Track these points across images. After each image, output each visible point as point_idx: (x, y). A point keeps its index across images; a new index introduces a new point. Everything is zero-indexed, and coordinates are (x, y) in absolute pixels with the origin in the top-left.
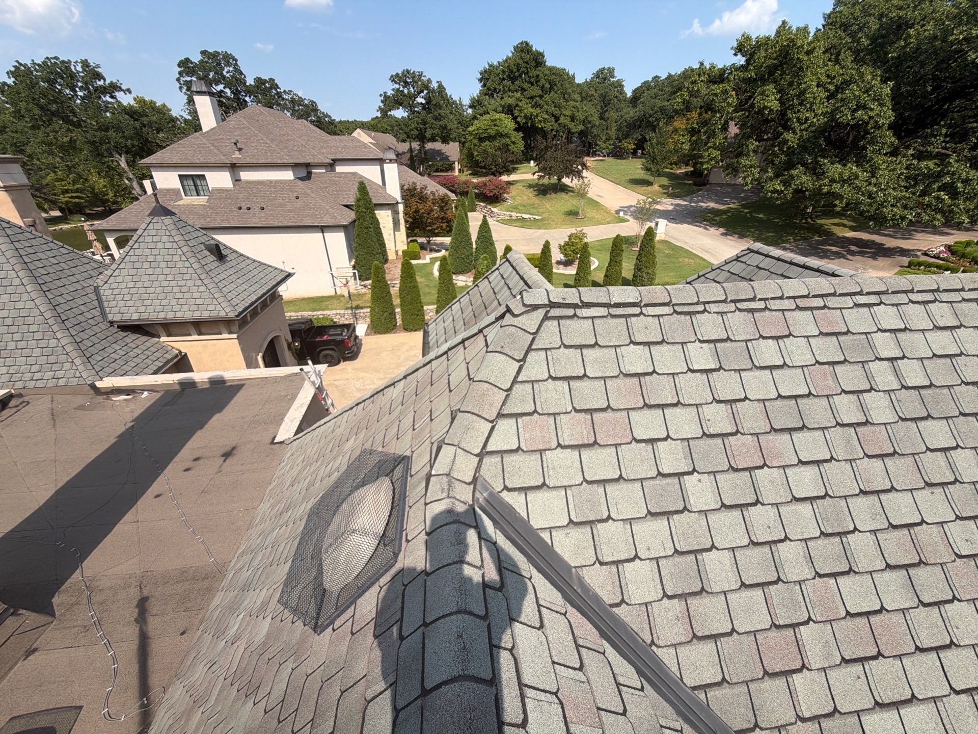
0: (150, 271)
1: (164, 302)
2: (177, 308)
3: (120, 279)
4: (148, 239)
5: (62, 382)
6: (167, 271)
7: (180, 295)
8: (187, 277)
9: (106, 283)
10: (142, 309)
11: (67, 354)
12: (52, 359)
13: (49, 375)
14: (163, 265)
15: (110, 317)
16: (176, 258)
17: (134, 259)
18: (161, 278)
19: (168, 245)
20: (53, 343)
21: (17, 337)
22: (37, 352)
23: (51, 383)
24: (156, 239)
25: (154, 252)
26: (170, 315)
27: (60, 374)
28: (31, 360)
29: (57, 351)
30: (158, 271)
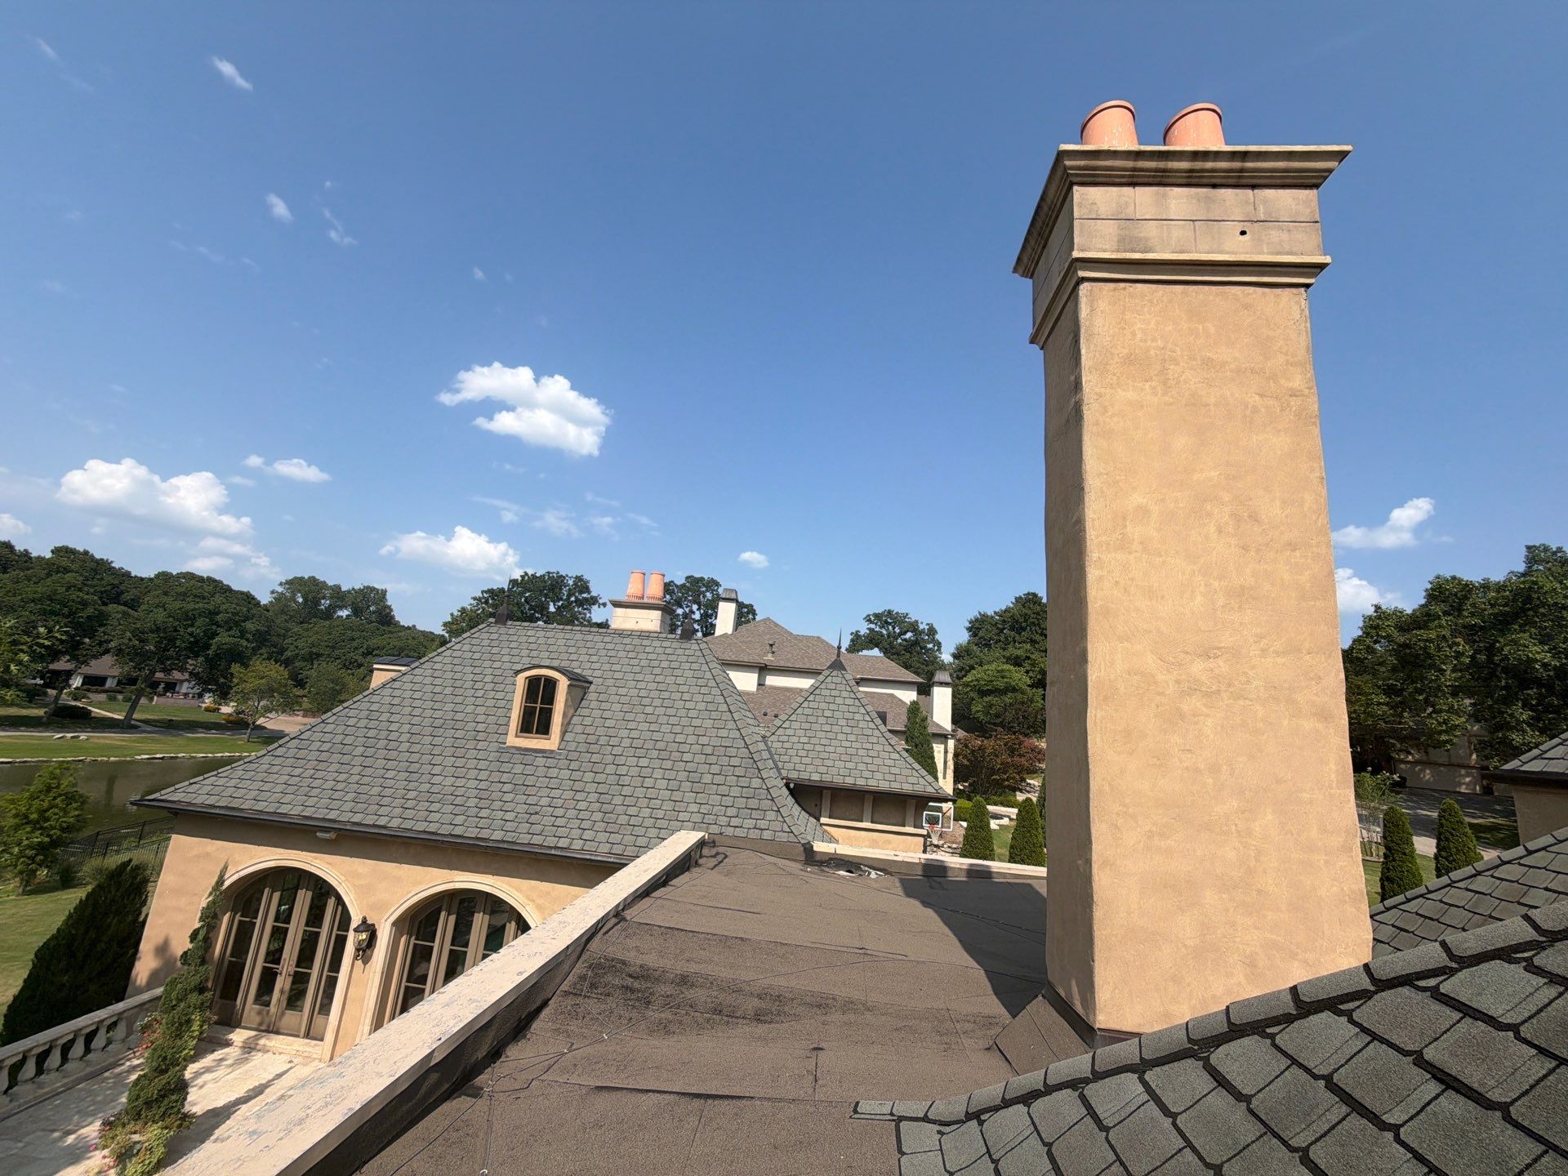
0: (827, 728)
1: (850, 765)
2: (867, 774)
3: (790, 732)
4: (825, 692)
5: (767, 835)
6: (847, 730)
7: (869, 760)
8: (871, 739)
9: (773, 734)
11: (772, 800)
12: (753, 803)
13: (749, 823)
14: (843, 722)
15: (785, 774)
16: (857, 717)
17: (807, 711)
18: (840, 737)
19: (848, 702)
20: (756, 783)
21: (715, 769)
22: (735, 791)
23: (754, 834)
24: (834, 693)
25: (832, 707)
26: (861, 782)
27: (762, 824)
28: (728, 801)
29: (759, 795)
30: (836, 729)
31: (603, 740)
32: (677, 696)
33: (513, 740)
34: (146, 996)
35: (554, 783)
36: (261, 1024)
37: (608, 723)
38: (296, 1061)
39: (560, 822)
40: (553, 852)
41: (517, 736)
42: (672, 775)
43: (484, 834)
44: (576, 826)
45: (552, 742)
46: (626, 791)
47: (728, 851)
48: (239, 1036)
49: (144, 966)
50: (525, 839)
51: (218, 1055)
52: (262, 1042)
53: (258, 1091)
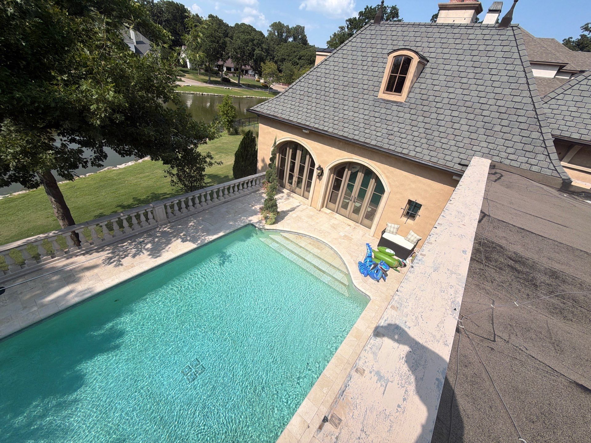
5: (534, 168)
11: (546, 148)
12: (529, 148)
13: (523, 159)
20: (535, 135)
21: (505, 122)
22: (517, 138)
23: (525, 167)
27: (533, 161)
28: (509, 144)
29: (536, 143)
31: (432, 98)
32: (487, 71)
33: (382, 95)
34: (261, 174)
35: (401, 120)
36: (290, 189)
37: (437, 88)
38: (301, 203)
39: (403, 141)
40: (399, 155)
41: (384, 93)
42: (473, 123)
43: (368, 141)
44: (412, 144)
45: (401, 98)
46: (442, 129)
47: (504, 173)
48: (285, 191)
49: (260, 165)
50: (386, 146)
51: (281, 195)
52: (292, 194)
53: (293, 210)
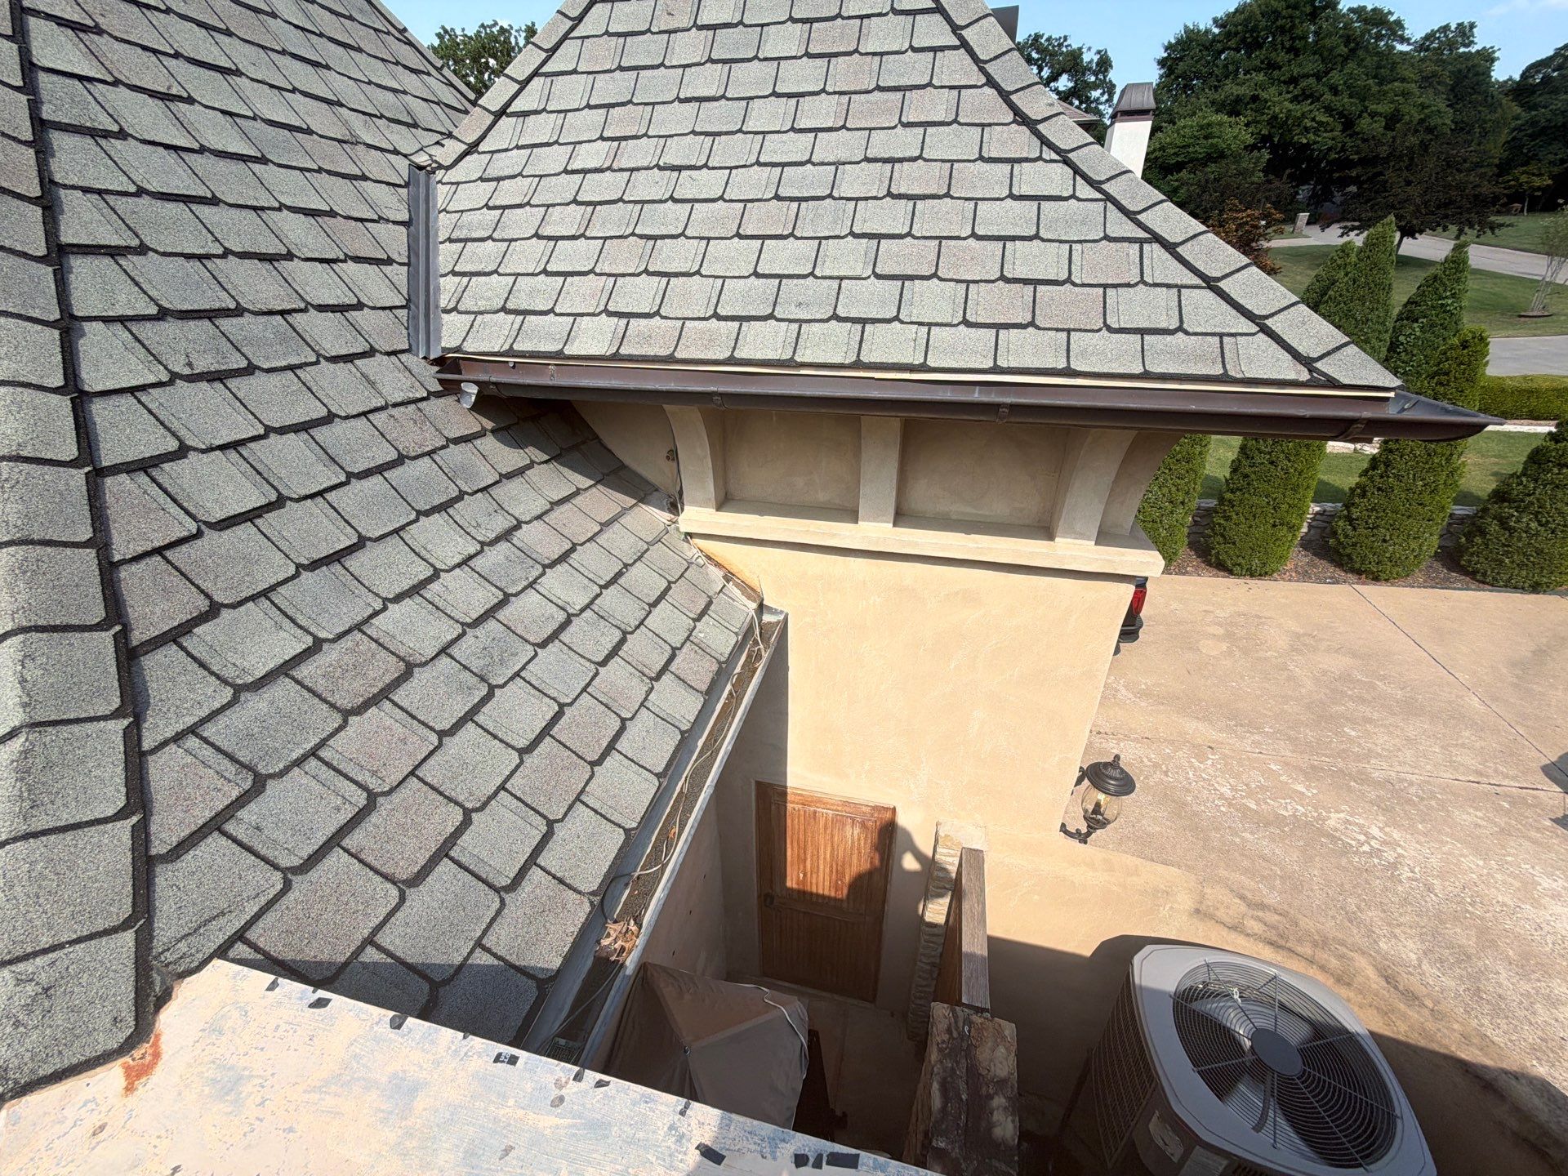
0: (707, 81)
1: (783, 256)
2: (870, 297)
3: (540, 129)
9: (472, 148)
10: (639, 294)
15: (451, 333)
